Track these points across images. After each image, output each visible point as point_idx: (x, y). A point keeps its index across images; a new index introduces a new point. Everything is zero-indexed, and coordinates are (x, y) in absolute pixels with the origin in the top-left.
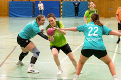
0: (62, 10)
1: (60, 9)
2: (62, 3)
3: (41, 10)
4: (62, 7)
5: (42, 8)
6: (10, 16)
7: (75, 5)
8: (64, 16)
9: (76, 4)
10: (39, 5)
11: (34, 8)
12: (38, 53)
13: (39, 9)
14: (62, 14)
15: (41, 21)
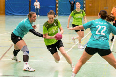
0: (57, 9)
1: (56, 7)
2: (58, 2)
3: (37, 9)
4: (57, 5)
5: (38, 7)
6: (6, 15)
7: (71, 4)
8: (60, 15)
9: (72, 2)
10: (35, 4)
11: (30, 6)
12: (28, 52)
13: (36, 8)
14: (57, 12)
15: (32, 17)
